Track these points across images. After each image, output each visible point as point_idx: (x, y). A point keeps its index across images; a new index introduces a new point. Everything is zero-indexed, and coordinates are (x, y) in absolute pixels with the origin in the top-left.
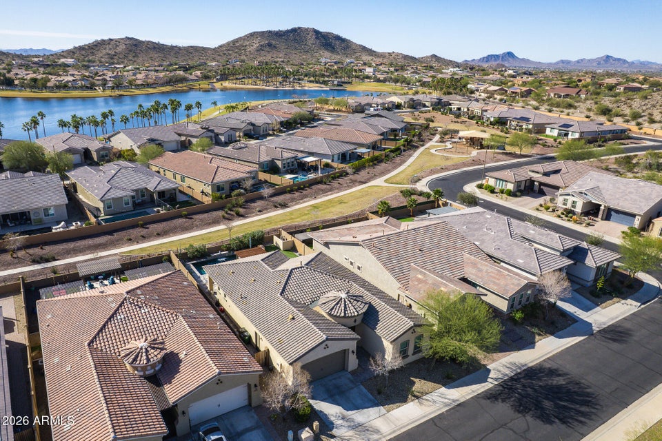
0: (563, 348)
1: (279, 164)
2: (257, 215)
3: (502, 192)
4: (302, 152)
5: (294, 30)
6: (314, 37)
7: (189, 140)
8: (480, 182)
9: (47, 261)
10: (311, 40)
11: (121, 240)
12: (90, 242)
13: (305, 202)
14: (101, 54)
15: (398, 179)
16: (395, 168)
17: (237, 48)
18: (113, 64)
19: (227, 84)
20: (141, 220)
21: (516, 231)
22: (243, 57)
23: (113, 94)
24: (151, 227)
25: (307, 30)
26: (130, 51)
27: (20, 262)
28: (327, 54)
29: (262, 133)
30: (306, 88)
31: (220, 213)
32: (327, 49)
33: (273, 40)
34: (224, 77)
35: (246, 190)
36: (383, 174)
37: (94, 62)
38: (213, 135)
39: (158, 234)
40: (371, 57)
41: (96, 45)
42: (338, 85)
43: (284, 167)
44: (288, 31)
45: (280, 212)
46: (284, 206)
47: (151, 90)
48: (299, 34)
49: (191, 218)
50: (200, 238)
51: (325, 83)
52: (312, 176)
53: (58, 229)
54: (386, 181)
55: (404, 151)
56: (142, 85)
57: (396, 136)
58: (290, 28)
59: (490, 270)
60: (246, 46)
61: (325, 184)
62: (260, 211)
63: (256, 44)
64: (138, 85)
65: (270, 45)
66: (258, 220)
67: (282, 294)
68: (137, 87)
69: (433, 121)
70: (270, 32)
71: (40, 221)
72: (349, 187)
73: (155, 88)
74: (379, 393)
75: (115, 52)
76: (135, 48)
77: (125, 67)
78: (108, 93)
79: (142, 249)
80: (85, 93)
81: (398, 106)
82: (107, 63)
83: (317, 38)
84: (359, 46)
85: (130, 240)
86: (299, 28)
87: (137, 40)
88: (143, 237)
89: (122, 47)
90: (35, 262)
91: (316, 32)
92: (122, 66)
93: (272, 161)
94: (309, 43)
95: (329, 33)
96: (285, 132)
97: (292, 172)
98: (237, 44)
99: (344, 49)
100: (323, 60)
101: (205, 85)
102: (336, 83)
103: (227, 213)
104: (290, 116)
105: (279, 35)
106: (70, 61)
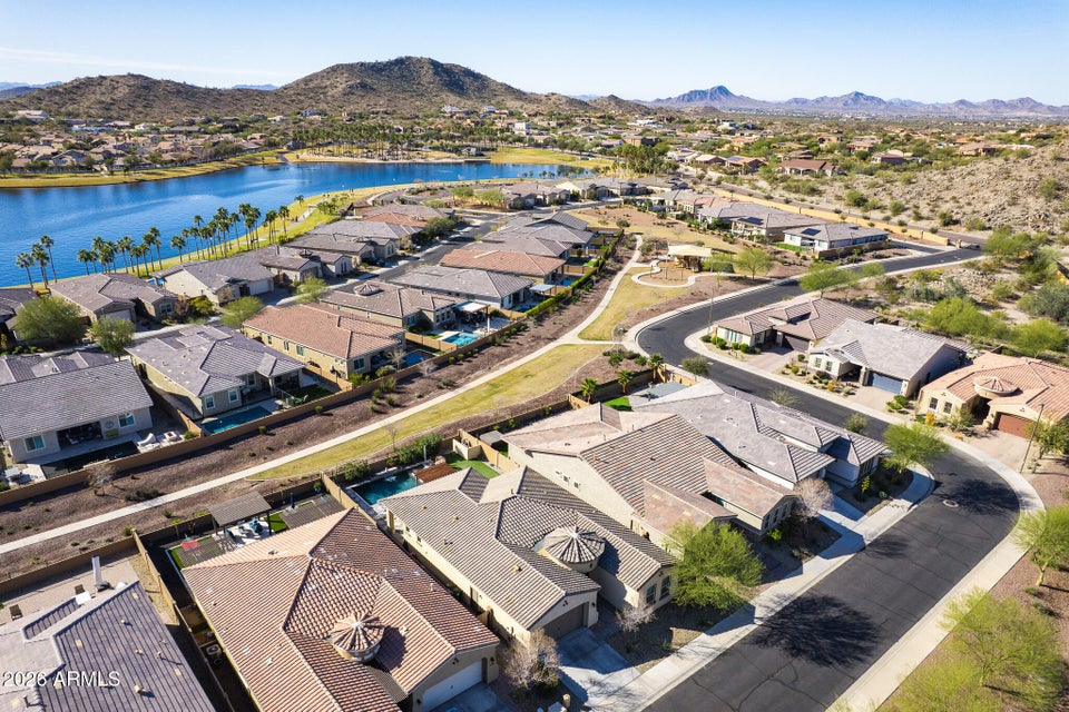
0: (827, 574)
1: (431, 316)
2: (417, 404)
3: (736, 347)
4: (458, 295)
5: (400, 62)
6: (431, 72)
7: (284, 275)
8: (704, 332)
9: (149, 497)
10: (427, 76)
11: (242, 456)
12: (198, 462)
13: (477, 377)
14: (86, 103)
15: (595, 332)
16: (589, 312)
17: (312, 90)
18: (111, 118)
19: (305, 155)
20: (260, 423)
21: (764, 421)
22: (323, 106)
23: (127, 179)
24: (279, 431)
25: (419, 60)
26: (139, 96)
27: (107, 502)
28: (453, 98)
29: (387, 256)
30: (431, 160)
31: (368, 404)
32: (452, 91)
33: (368, 77)
34: (298, 145)
35: (394, 364)
36: (574, 323)
37: (77, 116)
38: (319, 265)
39: (290, 444)
40: (520, 103)
41: (77, 87)
42: (477, 155)
43: (438, 321)
44: (390, 64)
45: (449, 395)
46: (451, 385)
47: (190, 171)
48: (407, 68)
49: (331, 415)
50: (349, 446)
51: (457, 150)
52: (479, 333)
53: (146, 446)
54: (581, 335)
55: (597, 282)
56: (172, 161)
57: (580, 253)
58: (393, 58)
59: (738, 481)
60: (326, 87)
61: (500, 345)
62: (420, 397)
63: (342, 84)
64: (166, 163)
65: (363, 86)
66: (423, 412)
67: (497, 536)
68: (165, 164)
69: (628, 226)
70: (362, 64)
71: (114, 435)
72: (532, 349)
73: (193, 165)
74: (628, 651)
75: (113, 99)
76: (145, 91)
77: (132, 126)
78: (120, 177)
79: (276, 470)
80: (82, 178)
81: (575, 197)
82: (100, 117)
83: (436, 73)
84: (501, 84)
85: (254, 455)
86: (408, 58)
87: (147, 78)
88: (270, 449)
89: (122, 92)
90: (132, 500)
91: (435, 64)
92: (128, 123)
93: (420, 313)
94: (425, 80)
95: (453, 65)
96: (419, 251)
97: (449, 327)
98: (311, 85)
99: (479, 90)
100: (447, 109)
101: (270, 157)
102: (473, 150)
103: (376, 403)
104: (423, 224)
105: (377, 69)
106: (35, 114)
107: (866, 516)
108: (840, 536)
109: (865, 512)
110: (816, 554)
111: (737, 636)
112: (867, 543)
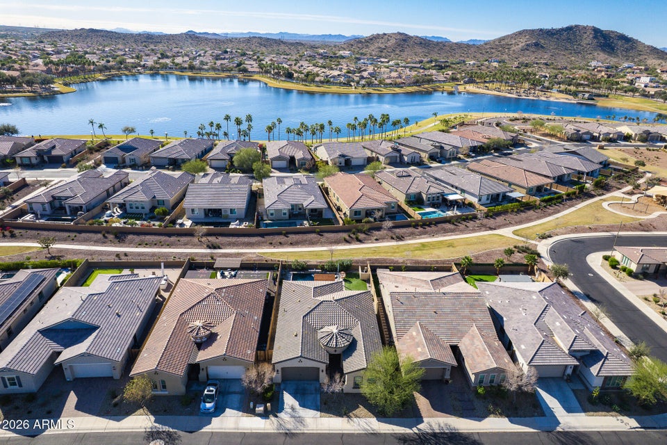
1: (424, 196)
2: (372, 243)
3: (624, 270)
5: (569, 29)
6: (591, 36)
7: (378, 157)
8: (608, 253)
9: (215, 248)
10: (587, 39)
11: (266, 242)
12: (246, 239)
13: (421, 238)
14: (373, 49)
15: (523, 233)
17: (501, 46)
18: (381, 57)
20: (284, 230)
22: (505, 57)
23: (363, 92)
24: (291, 236)
25: (585, 28)
26: (399, 45)
27: (200, 245)
28: (602, 56)
29: (448, 156)
30: (552, 99)
31: (345, 235)
32: (603, 51)
33: (542, 39)
34: (471, 81)
37: (365, 55)
38: (398, 155)
39: (291, 244)
40: (660, 61)
41: (371, 39)
42: (589, 99)
43: (429, 200)
44: (562, 30)
45: (394, 243)
46: (400, 238)
47: (397, 90)
48: (574, 33)
49: (322, 235)
50: (315, 253)
51: (575, 94)
52: (450, 213)
53: (232, 226)
56: (391, 84)
58: (565, 26)
60: (511, 45)
61: (453, 224)
62: (376, 240)
63: (522, 43)
64: (387, 84)
65: (537, 45)
68: (386, 85)
69: (644, 165)
70: (541, 30)
71: (227, 217)
72: (474, 231)
73: (402, 87)
74: (325, 404)
75: (386, 46)
76: (404, 41)
77: (388, 62)
78: (360, 90)
79: (272, 253)
80: (342, 90)
81: (627, 138)
82: (376, 56)
84: (648, 47)
85: (271, 244)
87: (407, 35)
88: (280, 243)
89: (393, 41)
90: (209, 247)
91: (596, 31)
92: (386, 60)
93: (420, 194)
94: (584, 42)
95: (612, 32)
96: (473, 157)
97: (433, 206)
98: (503, 42)
99: (627, 50)
100: (593, 63)
101: (448, 87)
102: (587, 95)
103: (349, 236)
104: (486, 141)
105: (551, 33)
106: (347, 53)
107: (583, 414)
108: (543, 414)
109: (585, 410)
110: (507, 416)
111: (393, 430)
112: (559, 429)
